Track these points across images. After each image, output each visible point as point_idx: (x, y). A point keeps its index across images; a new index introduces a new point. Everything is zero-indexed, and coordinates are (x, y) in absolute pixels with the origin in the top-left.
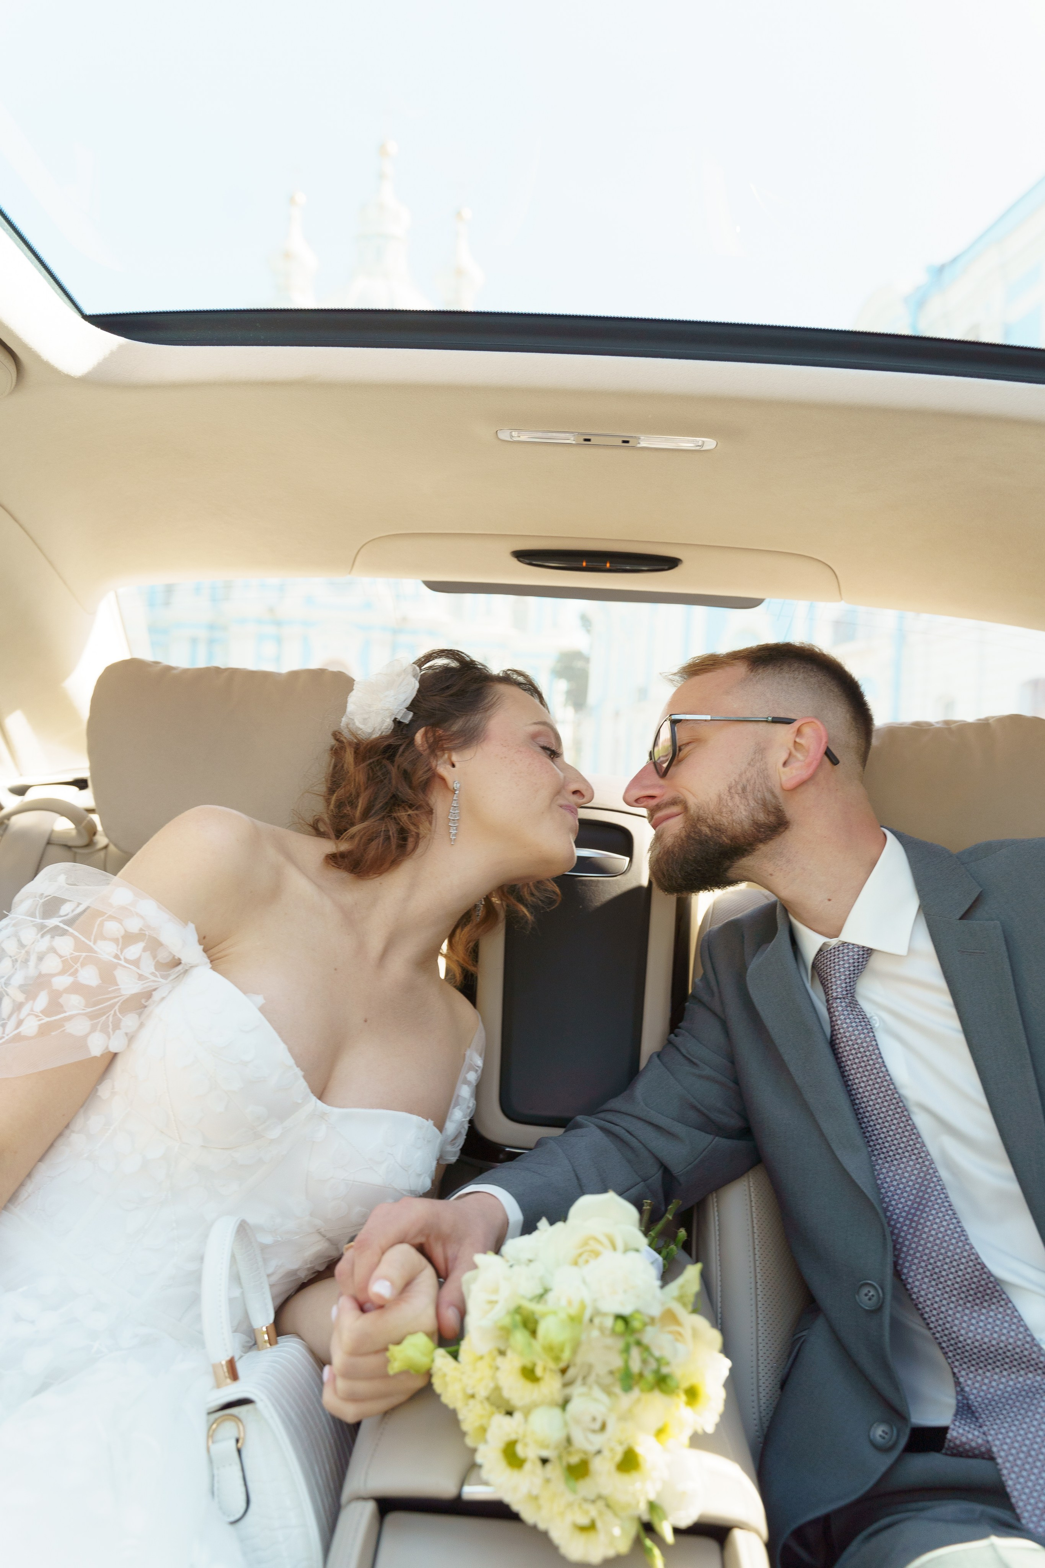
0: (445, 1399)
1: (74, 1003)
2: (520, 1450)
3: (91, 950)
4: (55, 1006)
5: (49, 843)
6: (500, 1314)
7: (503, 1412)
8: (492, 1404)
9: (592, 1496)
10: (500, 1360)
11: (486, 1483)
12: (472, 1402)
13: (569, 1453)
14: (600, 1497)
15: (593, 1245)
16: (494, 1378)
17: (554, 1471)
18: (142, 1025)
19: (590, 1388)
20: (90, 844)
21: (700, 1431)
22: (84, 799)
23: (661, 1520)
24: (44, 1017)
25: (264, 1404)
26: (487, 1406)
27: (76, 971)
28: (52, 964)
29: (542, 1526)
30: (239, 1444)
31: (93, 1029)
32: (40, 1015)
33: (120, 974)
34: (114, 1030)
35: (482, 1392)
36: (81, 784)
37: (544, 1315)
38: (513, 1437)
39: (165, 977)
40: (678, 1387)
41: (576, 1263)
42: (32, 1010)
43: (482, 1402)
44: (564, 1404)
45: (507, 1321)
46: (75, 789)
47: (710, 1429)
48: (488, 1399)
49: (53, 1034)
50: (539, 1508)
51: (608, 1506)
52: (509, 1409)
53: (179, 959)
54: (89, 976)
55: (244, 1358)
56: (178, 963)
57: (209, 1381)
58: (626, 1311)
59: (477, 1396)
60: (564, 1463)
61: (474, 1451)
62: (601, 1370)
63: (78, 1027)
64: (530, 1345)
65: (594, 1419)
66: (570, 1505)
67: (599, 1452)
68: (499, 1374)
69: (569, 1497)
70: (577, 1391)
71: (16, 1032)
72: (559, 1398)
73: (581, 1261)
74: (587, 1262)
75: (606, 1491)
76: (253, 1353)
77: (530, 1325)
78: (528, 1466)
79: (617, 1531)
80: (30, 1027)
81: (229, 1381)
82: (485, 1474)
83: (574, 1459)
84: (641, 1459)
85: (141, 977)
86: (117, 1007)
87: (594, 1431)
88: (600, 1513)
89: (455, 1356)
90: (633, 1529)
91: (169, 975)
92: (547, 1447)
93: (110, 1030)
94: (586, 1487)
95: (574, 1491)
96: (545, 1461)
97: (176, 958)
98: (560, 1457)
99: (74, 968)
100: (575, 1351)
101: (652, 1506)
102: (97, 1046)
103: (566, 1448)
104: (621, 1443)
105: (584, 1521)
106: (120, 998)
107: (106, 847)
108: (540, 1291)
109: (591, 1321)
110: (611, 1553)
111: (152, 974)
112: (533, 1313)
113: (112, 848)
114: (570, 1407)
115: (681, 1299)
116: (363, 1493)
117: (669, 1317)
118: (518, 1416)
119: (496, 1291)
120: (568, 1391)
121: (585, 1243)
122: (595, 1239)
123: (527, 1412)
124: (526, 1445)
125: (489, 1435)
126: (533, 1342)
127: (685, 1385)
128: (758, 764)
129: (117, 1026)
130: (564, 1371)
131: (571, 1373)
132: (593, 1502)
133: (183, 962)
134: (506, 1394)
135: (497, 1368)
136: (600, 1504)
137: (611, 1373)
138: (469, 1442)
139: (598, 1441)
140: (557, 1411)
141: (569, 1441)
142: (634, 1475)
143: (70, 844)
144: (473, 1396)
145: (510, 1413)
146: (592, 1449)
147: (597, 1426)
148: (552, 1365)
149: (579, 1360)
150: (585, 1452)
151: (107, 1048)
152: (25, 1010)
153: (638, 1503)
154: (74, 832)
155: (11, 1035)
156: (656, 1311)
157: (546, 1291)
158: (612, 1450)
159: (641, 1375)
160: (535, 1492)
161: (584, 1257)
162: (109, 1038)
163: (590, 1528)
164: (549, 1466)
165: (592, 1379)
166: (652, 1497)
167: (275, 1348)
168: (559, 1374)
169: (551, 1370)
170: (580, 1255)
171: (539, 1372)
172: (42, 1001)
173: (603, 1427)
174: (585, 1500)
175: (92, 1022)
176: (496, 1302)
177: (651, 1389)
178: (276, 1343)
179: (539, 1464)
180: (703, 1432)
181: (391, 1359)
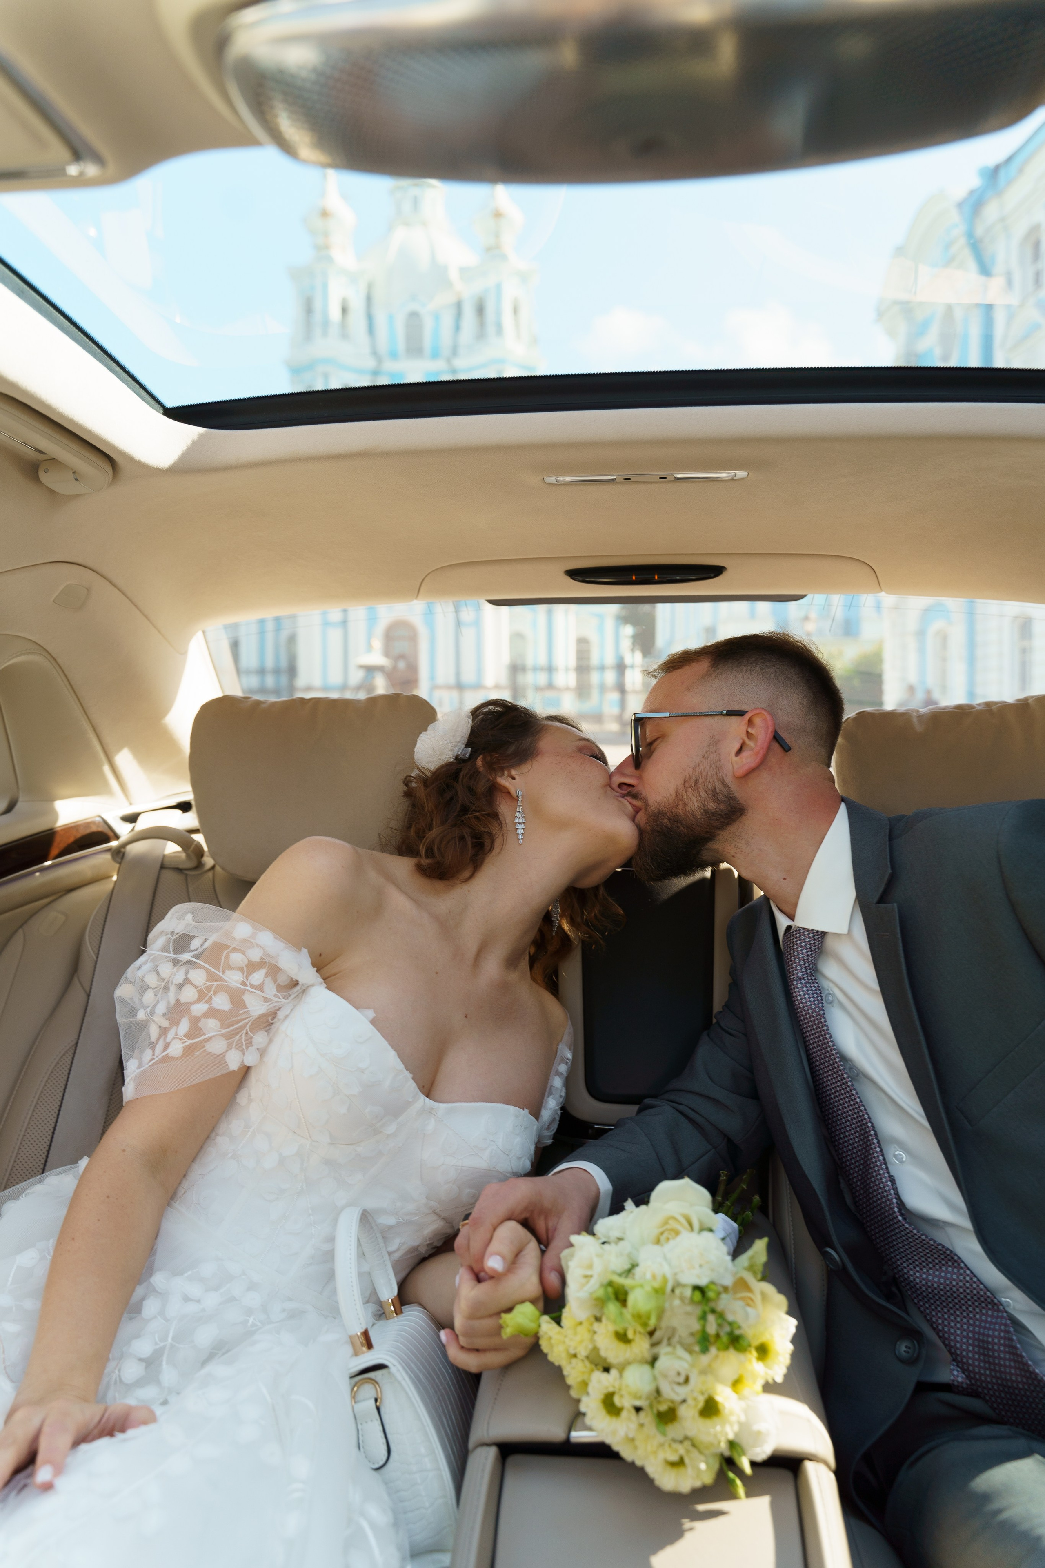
0: (551, 1358)
1: (211, 1026)
2: (617, 1400)
3: (221, 979)
4: (195, 1030)
5: (162, 866)
6: (594, 1286)
7: (601, 1369)
8: (591, 1362)
9: (680, 1438)
10: (596, 1326)
11: (590, 1429)
12: (574, 1361)
13: (659, 1402)
14: (686, 1438)
15: (673, 1224)
16: (592, 1340)
17: (646, 1418)
18: (271, 1041)
19: (674, 1347)
20: (200, 865)
21: (770, 1381)
22: (188, 821)
23: (740, 1456)
24: (187, 1040)
25: (396, 1368)
26: (587, 1363)
27: (211, 998)
28: (189, 994)
29: (639, 1463)
30: (378, 1403)
31: (229, 1047)
32: (184, 1038)
33: (248, 999)
34: (247, 1047)
35: (583, 1352)
36: (184, 807)
37: (633, 1288)
38: (611, 1390)
39: (286, 997)
40: (750, 1346)
41: (658, 1242)
42: (176, 1034)
43: (583, 1360)
44: (653, 1361)
45: (601, 1293)
46: (178, 812)
47: (779, 1379)
48: (587, 1357)
49: (196, 1054)
50: (636, 1448)
51: (694, 1445)
52: (606, 1366)
53: (297, 981)
54: (222, 1002)
55: (375, 1326)
56: (296, 983)
57: (349, 1350)
58: (702, 1282)
59: (579, 1356)
60: (655, 1411)
61: (578, 1401)
62: (683, 1332)
63: (217, 1046)
64: (621, 1314)
65: (679, 1374)
66: (661, 1445)
67: (684, 1401)
68: (596, 1337)
69: (660, 1438)
70: (663, 1350)
71: (164, 1054)
72: (648, 1356)
73: (663, 1238)
74: (668, 1239)
75: (690, 1434)
76: (382, 1322)
77: (621, 1296)
78: (624, 1414)
79: (703, 1466)
80: (176, 1049)
81: (365, 1349)
82: (588, 1420)
83: (663, 1408)
84: (720, 1407)
85: (266, 1000)
86: (248, 1027)
87: (679, 1384)
88: (688, 1451)
89: (558, 1321)
90: (716, 1465)
91: (289, 995)
92: (640, 1398)
93: (244, 1047)
94: (674, 1430)
95: (664, 1434)
96: (638, 1409)
97: (294, 980)
98: (651, 1406)
99: (209, 996)
100: (660, 1318)
101: (732, 1444)
102: (234, 1062)
103: (656, 1398)
104: (702, 1394)
105: (674, 1458)
106: (250, 1019)
107: (213, 868)
108: (627, 1266)
109: (673, 1291)
110: (698, 1484)
111: (275, 996)
112: (623, 1286)
113: (218, 868)
114: (658, 1364)
115: (751, 1268)
116: (487, 1440)
117: (741, 1285)
118: (614, 1372)
119: (590, 1266)
120: (656, 1350)
121: (666, 1223)
122: (674, 1218)
123: (622, 1369)
124: (622, 1396)
125: (590, 1389)
126: (624, 1310)
127: (756, 1343)
128: (711, 756)
129: (249, 1044)
130: (651, 1334)
131: (658, 1334)
132: (681, 1442)
133: (300, 983)
134: (603, 1353)
135: (595, 1332)
136: (687, 1444)
137: (692, 1334)
138: (574, 1393)
139: (682, 1392)
140: (647, 1368)
141: (658, 1392)
142: (715, 1419)
143: (179, 868)
144: (575, 1356)
145: (607, 1370)
146: (678, 1398)
147: (681, 1379)
148: (640, 1329)
149: (664, 1324)
150: (672, 1402)
151: (243, 1062)
152: (170, 1035)
153: (719, 1442)
154: (183, 855)
155: (160, 1056)
156: (728, 1281)
157: (634, 1266)
158: (695, 1399)
159: (718, 1336)
160: (631, 1435)
161: (665, 1235)
162: (244, 1054)
163: (680, 1463)
164: (642, 1414)
165: (675, 1340)
166: (731, 1436)
167: (401, 1317)
168: (648, 1337)
169: (640, 1333)
170: (662, 1233)
171: (630, 1335)
172: (184, 1026)
173: (687, 1380)
174: (674, 1440)
175: (228, 1041)
176: (591, 1276)
177: (726, 1348)
178: (402, 1312)
179: (633, 1412)
180: (774, 1381)
181: (504, 1325)
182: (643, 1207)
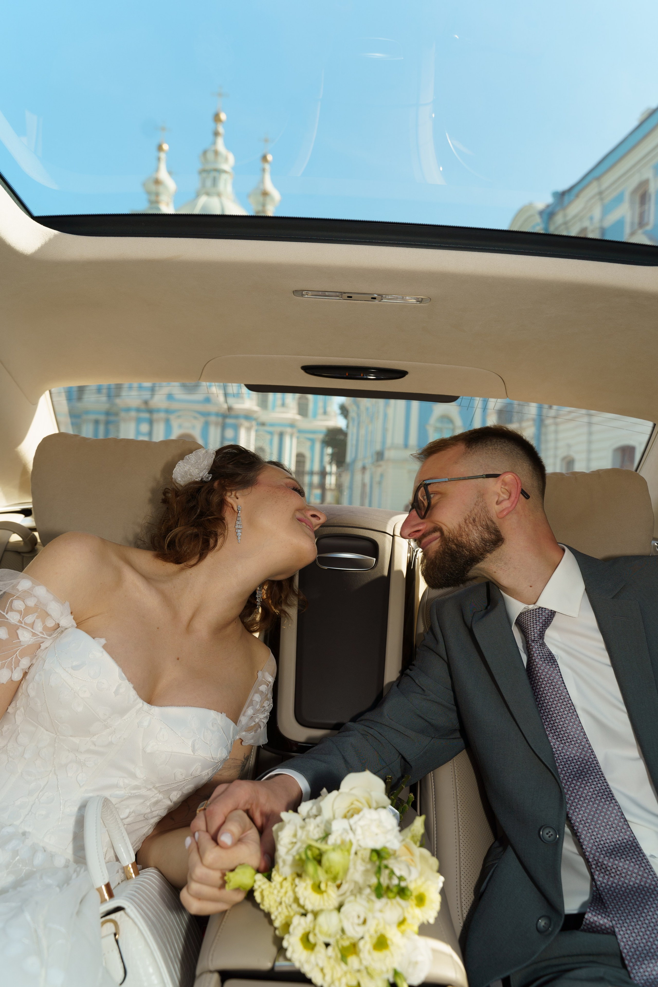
0: (263, 906)
2: (311, 938)
3: (4, 617)
5: (6, 550)
6: (298, 851)
7: (300, 914)
9: (358, 967)
10: (298, 881)
11: (290, 960)
12: (280, 907)
13: (343, 939)
14: (363, 967)
15: (357, 805)
16: (294, 892)
17: (333, 952)
18: (32, 664)
19: (356, 897)
20: (33, 551)
21: (426, 922)
22: (27, 522)
23: (401, 982)
25: (130, 909)
26: (290, 910)
30: (117, 937)
31: (2, 667)
33: (21, 632)
34: (15, 667)
35: (287, 901)
36: (26, 512)
37: (327, 851)
38: (308, 930)
39: (49, 635)
40: (411, 895)
41: (346, 817)
43: (287, 908)
44: (340, 908)
45: (302, 855)
46: (22, 516)
47: (432, 921)
48: (291, 905)
50: (324, 975)
51: (368, 973)
52: (304, 912)
53: (59, 624)
56: (58, 627)
58: (378, 846)
59: (284, 903)
60: (340, 946)
61: (282, 939)
62: (362, 885)
64: (317, 870)
65: (359, 917)
66: (344, 973)
67: (362, 938)
68: (297, 890)
69: (342, 967)
70: (348, 899)
72: (336, 904)
73: (349, 815)
74: (353, 816)
75: (367, 964)
77: (318, 857)
78: (317, 948)
81: (108, 898)
82: (289, 954)
83: (347, 943)
84: (389, 942)
85: (34, 634)
86: (18, 653)
87: (359, 925)
88: (364, 978)
89: (269, 878)
91: (52, 634)
92: (329, 935)
93: (13, 667)
94: (354, 962)
95: (346, 964)
96: (327, 945)
97: (57, 623)
98: (337, 942)
100: (346, 874)
101: (396, 973)
102: (4, 677)
103: (341, 936)
104: (376, 931)
105: (353, 983)
106: (20, 647)
108: (323, 834)
109: (356, 852)
111: (41, 632)
112: (320, 850)
114: (344, 910)
115: (413, 838)
116: (211, 968)
117: (405, 849)
118: (310, 917)
119: (296, 836)
120: (342, 899)
121: (351, 803)
122: (358, 801)
123: (316, 913)
124: (315, 935)
125: (292, 929)
126: (320, 868)
127: (415, 894)
128: (481, 504)
129: (17, 665)
130: (339, 887)
131: (343, 887)
132: (359, 970)
133: (61, 626)
134: (302, 902)
135: (296, 886)
136: (363, 972)
137: (369, 887)
138: (279, 933)
139: (361, 931)
140: (335, 913)
141: (343, 931)
142: (385, 951)
143: (19, 550)
144: (281, 904)
145: (304, 915)
146: (358, 936)
147: (361, 921)
148: (331, 883)
149: (348, 879)
150: (354, 938)
151: (11, 678)
153: (387, 971)
154: (22, 543)
156: (396, 847)
157: (328, 834)
158: (370, 936)
159: (388, 888)
160: (321, 966)
161: (351, 813)
162: (12, 672)
164: (330, 949)
166: (396, 967)
167: (139, 878)
168: (336, 889)
169: (331, 886)
170: (349, 811)
171: (323, 886)
173: (365, 922)
174: (354, 969)
175: (2, 662)
176: (296, 843)
177: (395, 897)
178: (139, 874)
179: (324, 946)
180: (428, 922)
181: (228, 881)
182: (335, 793)
